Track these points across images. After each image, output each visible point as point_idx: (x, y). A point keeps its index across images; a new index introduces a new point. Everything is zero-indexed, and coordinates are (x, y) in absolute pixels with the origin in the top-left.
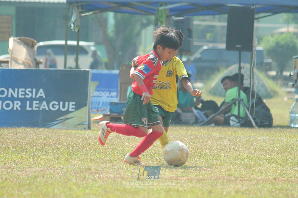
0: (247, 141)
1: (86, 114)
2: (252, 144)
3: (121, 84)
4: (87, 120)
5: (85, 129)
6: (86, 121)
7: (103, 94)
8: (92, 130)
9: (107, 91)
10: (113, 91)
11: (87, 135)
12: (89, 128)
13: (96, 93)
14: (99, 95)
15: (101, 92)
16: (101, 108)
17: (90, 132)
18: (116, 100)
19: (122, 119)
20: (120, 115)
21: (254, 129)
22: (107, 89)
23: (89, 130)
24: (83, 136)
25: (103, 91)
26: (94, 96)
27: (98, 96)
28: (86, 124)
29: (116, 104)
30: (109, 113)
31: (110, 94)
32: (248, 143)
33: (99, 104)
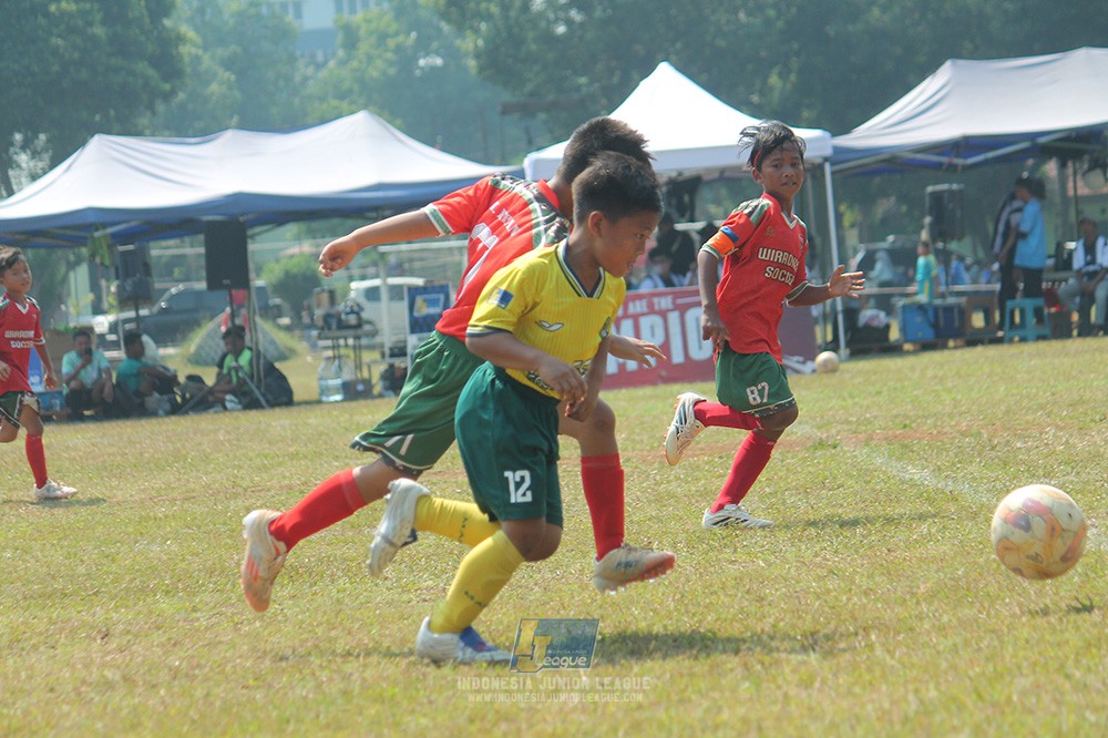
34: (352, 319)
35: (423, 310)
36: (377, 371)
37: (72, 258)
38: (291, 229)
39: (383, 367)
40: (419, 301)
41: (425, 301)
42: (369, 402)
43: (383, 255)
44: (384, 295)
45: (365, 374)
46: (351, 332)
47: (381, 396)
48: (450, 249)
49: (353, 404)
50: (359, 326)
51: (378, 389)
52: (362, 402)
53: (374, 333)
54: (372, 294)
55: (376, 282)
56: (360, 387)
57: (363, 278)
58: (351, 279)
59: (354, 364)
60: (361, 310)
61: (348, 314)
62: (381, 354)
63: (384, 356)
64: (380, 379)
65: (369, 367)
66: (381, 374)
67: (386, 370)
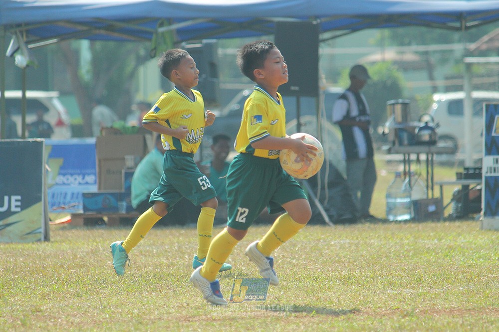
0: (313, 249)
1: (41, 214)
2: (321, 254)
3: (100, 161)
4: (43, 226)
5: (39, 240)
6: (40, 228)
7: (71, 179)
8: (52, 242)
9: (79, 174)
10: (89, 174)
11: (43, 252)
12: (47, 238)
13: (60, 179)
14: (65, 181)
15: (69, 177)
16: (70, 202)
17: (48, 245)
18: (94, 189)
19: (104, 221)
20: (100, 213)
21: (327, 227)
22: (79, 171)
23: (46, 243)
24: (36, 253)
25: (72, 175)
26: (57, 184)
27: (64, 184)
28: (40, 232)
29: (93, 195)
30: (81, 212)
31: (83, 178)
32: (315, 252)
33: (65, 198)
34: (426, 136)
36: (450, 192)
37: (142, 52)
38: (373, 35)
39: (457, 188)
42: (440, 225)
43: (469, 66)
44: (468, 109)
45: (437, 194)
46: (425, 148)
47: (451, 218)
49: (421, 226)
50: (432, 142)
52: (430, 225)
53: (453, 151)
54: (455, 108)
55: (460, 95)
56: (432, 208)
57: (448, 89)
58: (435, 90)
59: (426, 183)
60: (438, 125)
61: (421, 129)
62: (457, 174)
63: (459, 176)
64: (452, 200)
65: (441, 187)
66: (454, 195)
67: (459, 192)
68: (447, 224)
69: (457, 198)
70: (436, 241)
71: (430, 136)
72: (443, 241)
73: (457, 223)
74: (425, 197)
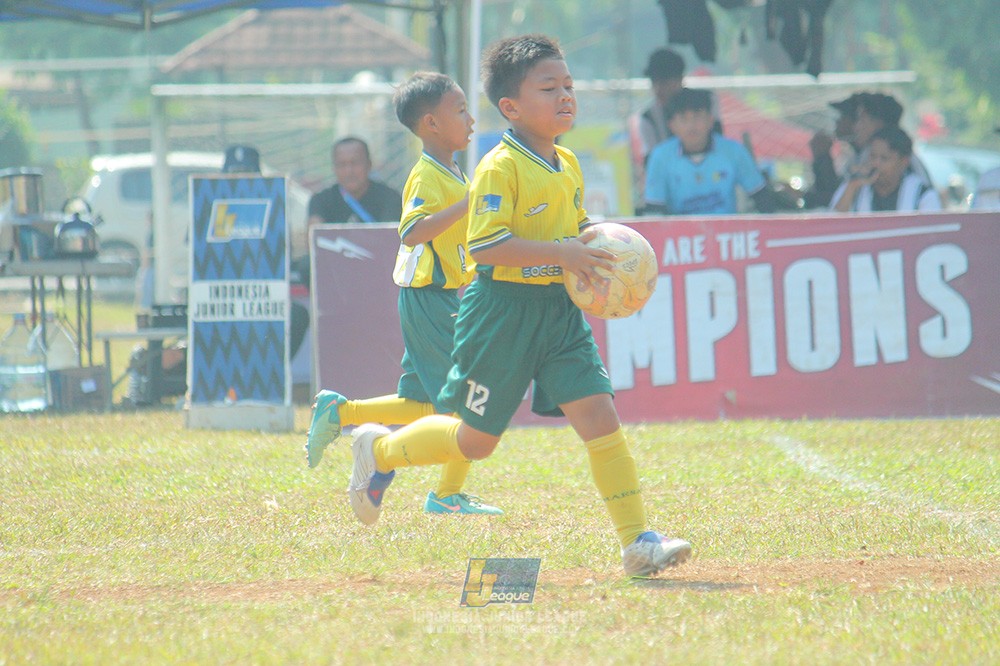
34: (75, 240)
35: (226, 229)
36: (124, 354)
39: (139, 346)
40: (219, 208)
41: (231, 210)
42: (104, 419)
43: (162, 101)
45: (99, 358)
46: (74, 266)
47: (127, 406)
48: (308, 99)
49: (66, 422)
50: (88, 254)
51: (124, 390)
52: (86, 419)
54: (134, 185)
55: (144, 160)
56: (88, 386)
57: (121, 148)
58: (95, 148)
59: (75, 336)
60: (100, 220)
61: (66, 227)
62: (139, 317)
63: (143, 322)
64: (129, 370)
65: (107, 344)
66: (133, 361)
67: (142, 353)
68: (118, 417)
69: (138, 365)
70: (96, 452)
71: (85, 241)
72: (110, 451)
73: (140, 417)
74: (74, 363)
